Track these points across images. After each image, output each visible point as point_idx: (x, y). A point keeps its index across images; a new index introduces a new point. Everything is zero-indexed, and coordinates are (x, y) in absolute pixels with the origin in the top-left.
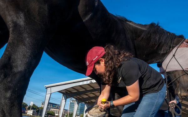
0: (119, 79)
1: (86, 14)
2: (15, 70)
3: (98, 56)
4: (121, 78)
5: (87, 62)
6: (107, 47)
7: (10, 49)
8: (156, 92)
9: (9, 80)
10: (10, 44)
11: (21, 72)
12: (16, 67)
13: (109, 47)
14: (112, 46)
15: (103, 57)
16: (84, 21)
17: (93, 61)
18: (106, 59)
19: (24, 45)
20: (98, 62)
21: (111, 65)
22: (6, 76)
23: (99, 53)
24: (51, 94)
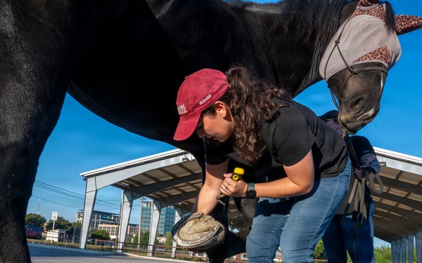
8: (333, 175)
11: (15, 145)
16: (157, 16)
19: (19, 80)
20: (211, 110)
23: (216, 87)
24: (97, 191)
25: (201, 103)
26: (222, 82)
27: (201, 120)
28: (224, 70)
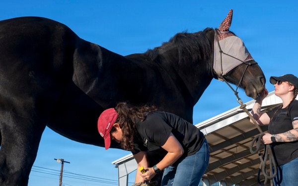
0: (145, 141)
1: (88, 83)
2: (12, 171)
3: (111, 122)
4: (147, 140)
5: (101, 134)
6: (118, 106)
7: (4, 152)
9: (8, 182)
10: (3, 146)
11: (17, 172)
12: (13, 168)
13: (120, 106)
14: (125, 103)
15: (117, 121)
16: (87, 93)
17: (106, 130)
18: (121, 122)
19: (17, 144)
20: (113, 129)
21: (127, 128)
22: (4, 180)
23: (111, 118)
24: (128, 175)
25: (107, 128)
26: (113, 114)
27: (111, 136)
28: (114, 107)
